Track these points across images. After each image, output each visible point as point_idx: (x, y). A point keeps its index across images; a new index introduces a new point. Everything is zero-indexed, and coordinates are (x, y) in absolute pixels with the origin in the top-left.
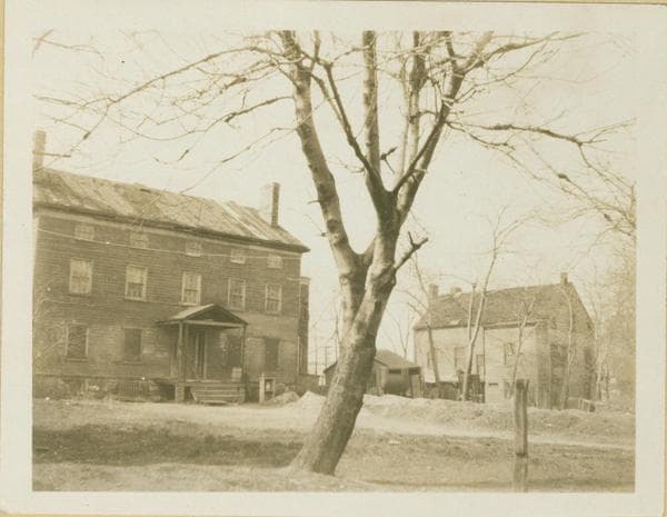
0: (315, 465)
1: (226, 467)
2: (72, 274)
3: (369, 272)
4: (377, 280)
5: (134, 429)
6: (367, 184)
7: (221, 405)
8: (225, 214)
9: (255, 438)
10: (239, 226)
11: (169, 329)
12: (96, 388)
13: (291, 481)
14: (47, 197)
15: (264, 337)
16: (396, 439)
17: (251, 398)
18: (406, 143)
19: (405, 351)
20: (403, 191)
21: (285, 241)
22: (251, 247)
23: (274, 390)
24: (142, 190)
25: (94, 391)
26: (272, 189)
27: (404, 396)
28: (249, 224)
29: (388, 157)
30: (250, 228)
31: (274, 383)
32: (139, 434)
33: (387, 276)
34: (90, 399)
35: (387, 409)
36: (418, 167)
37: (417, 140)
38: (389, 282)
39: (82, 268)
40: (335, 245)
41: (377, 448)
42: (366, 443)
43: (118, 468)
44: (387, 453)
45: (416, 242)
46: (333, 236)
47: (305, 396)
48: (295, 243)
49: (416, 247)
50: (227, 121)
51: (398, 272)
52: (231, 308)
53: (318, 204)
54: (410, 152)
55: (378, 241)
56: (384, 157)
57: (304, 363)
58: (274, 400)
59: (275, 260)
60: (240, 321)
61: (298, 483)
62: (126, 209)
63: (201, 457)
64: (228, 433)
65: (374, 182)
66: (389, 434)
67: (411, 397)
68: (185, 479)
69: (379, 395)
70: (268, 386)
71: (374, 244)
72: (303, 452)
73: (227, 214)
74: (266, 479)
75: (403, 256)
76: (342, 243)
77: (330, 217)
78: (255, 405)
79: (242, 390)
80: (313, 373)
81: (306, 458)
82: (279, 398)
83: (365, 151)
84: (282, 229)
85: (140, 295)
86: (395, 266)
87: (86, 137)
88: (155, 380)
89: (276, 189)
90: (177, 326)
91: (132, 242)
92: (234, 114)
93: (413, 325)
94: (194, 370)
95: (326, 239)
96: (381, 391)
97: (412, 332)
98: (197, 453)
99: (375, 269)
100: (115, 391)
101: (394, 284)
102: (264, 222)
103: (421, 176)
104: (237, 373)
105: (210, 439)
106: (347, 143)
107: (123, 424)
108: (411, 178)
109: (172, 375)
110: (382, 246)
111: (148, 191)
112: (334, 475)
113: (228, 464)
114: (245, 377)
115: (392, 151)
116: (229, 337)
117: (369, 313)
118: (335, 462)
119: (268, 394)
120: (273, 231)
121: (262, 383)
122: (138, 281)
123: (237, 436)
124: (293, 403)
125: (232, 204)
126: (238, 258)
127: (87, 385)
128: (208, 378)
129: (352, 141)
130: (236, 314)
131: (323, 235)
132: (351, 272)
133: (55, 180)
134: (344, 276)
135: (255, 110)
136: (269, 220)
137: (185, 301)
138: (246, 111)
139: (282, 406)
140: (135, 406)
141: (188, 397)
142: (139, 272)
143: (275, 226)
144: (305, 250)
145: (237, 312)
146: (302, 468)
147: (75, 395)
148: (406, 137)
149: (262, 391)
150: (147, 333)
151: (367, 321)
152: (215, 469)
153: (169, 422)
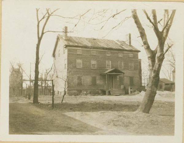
0: (143, 111)
1: (119, 112)
2: (77, 63)
3: (156, 55)
4: (159, 58)
5: (95, 102)
6: (154, 30)
7: (118, 95)
8: (116, 43)
9: (128, 104)
10: (120, 46)
11: (103, 76)
12: (85, 92)
13: (136, 115)
14: (69, 44)
15: (129, 77)
16: (168, 103)
17: (127, 93)
18: (165, 17)
19: (170, 78)
20: (165, 31)
21: (133, 50)
22: (124, 52)
23: (133, 91)
24: (93, 39)
25: (85, 93)
26: (129, 35)
27: (170, 91)
28: (123, 45)
29: (160, 22)
30: (123, 47)
31: (133, 89)
32: (96, 104)
33: (162, 56)
34: (84, 95)
35: (165, 95)
36: (169, 23)
37: (168, 15)
38: (162, 58)
39: (79, 61)
40: (146, 49)
41: (162, 106)
42: (159, 104)
43: (90, 113)
44: (165, 107)
45: (170, 45)
46: (145, 46)
47: (142, 92)
48: (136, 50)
49: (170, 47)
50: (113, 17)
51: (165, 55)
52: (120, 69)
53: (140, 37)
54: (166, 19)
55: (158, 46)
56: (159, 22)
57: (141, 83)
58: (133, 93)
59: (131, 55)
60: (122, 72)
61: (138, 116)
62: (89, 45)
63: (113, 109)
64: (120, 103)
65: (156, 29)
66: (166, 102)
67: (172, 91)
68: (107, 115)
69: (163, 91)
70: (131, 90)
71: (157, 47)
72: (140, 107)
73: (117, 44)
74: (129, 115)
75: (166, 50)
76: (148, 48)
77: (144, 41)
78: (128, 95)
79: (124, 91)
80: (144, 86)
81: (141, 109)
82: (134, 93)
83: (152, 21)
84: (133, 46)
85: (95, 67)
86: (164, 53)
87: (75, 26)
88: (101, 90)
89: (130, 35)
90: (105, 75)
91: (92, 53)
92: (115, 15)
93: (172, 71)
94: (111, 86)
95: (143, 47)
96: (163, 90)
97: (172, 73)
98: (111, 108)
99: (158, 54)
100: (90, 93)
101: (164, 58)
102: (127, 45)
103: (170, 26)
104: (122, 87)
105: (115, 105)
106: (147, 19)
107: (92, 101)
108: (167, 27)
109: (105, 88)
110: (160, 48)
111: (95, 39)
112: (149, 113)
113: (120, 111)
114: (125, 88)
115: (161, 20)
116: (120, 77)
117: (157, 67)
118: (149, 110)
119: (131, 92)
120: (130, 47)
121: (129, 89)
122: (94, 64)
123: (123, 104)
124: (138, 94)
125: (118, 41)
126: (120, 55)
127: (83, 92)
128: (115, 88)
129: (148, 18)
130: (121, 71)
131: (142, 46)
132: (151, 56)
133: (71, 39)
134: (149, 57)
135: (120, 13)
136: (129, 44)
137: (107, 68)
138: (118, 14)
139: (135, 95)
140: (96, 97)
141: (110, 94)
142: (94, 61)
143: (130, 46)
144: (139, 51)
145: (122, 70)
146: (140, 112)
147: (80, 94)
148: (165, 15)
149: (129, 91)
150: (98, 77)
151: (156, 70)
152: (116, 112)
153: (104, 101)
